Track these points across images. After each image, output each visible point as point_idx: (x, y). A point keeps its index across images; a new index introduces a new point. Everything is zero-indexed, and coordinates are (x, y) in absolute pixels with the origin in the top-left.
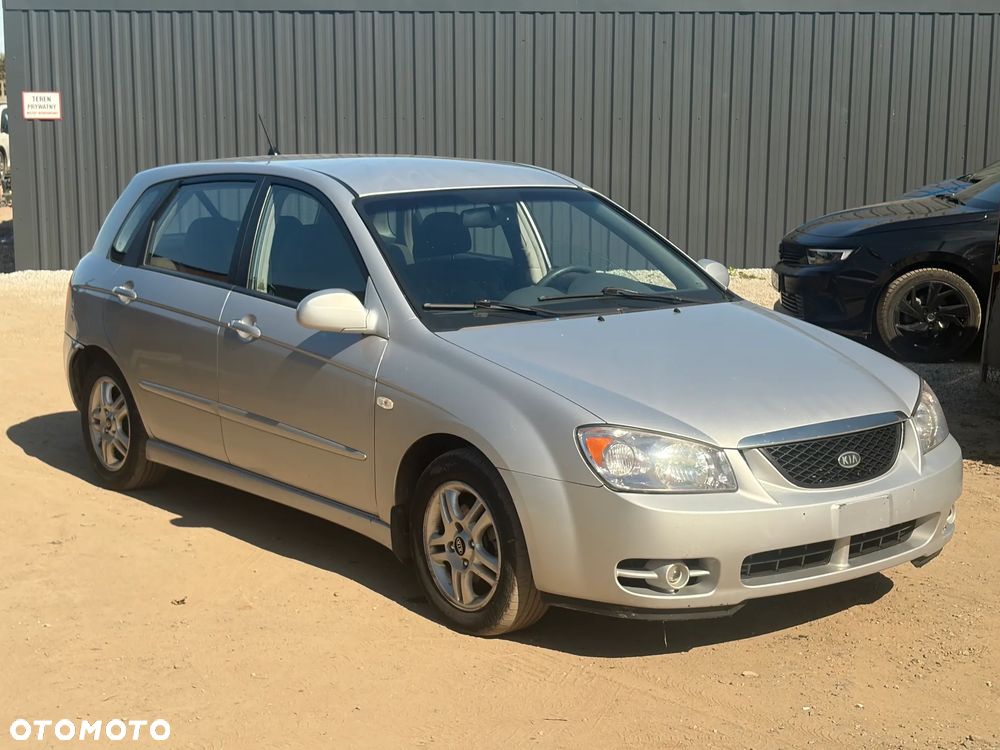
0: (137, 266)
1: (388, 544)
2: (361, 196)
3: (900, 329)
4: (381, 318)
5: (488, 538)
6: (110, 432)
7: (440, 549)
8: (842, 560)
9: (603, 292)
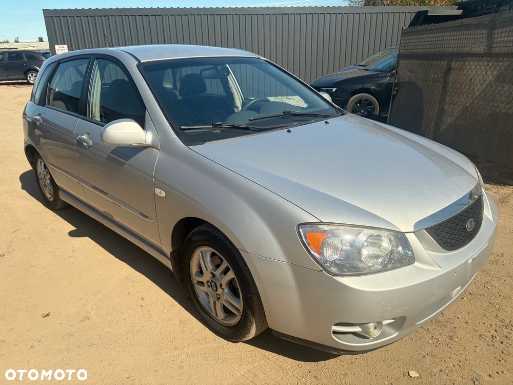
0: (44, 106)
1: (171, 268)
2: (142, 62)
5: (232, 286)
6: (46, 184)
7: (201, 283)
9: (284, 113)
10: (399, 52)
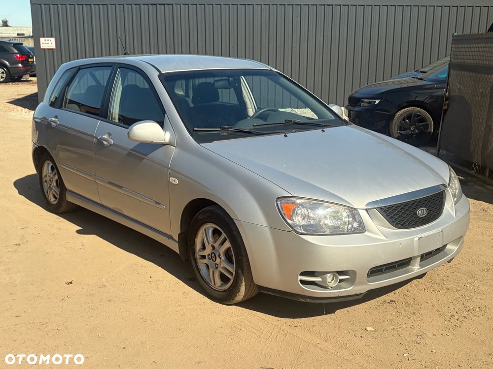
0: (60, 109)
1: (178, 251)
2: (162, 73)
3: (399, 133)
4: (171, 135)
5: (228, 254)
6: (51, 186)
7: (203, 257)
8: (416, 265)
9: (285, 121)
10: (450, 60)
